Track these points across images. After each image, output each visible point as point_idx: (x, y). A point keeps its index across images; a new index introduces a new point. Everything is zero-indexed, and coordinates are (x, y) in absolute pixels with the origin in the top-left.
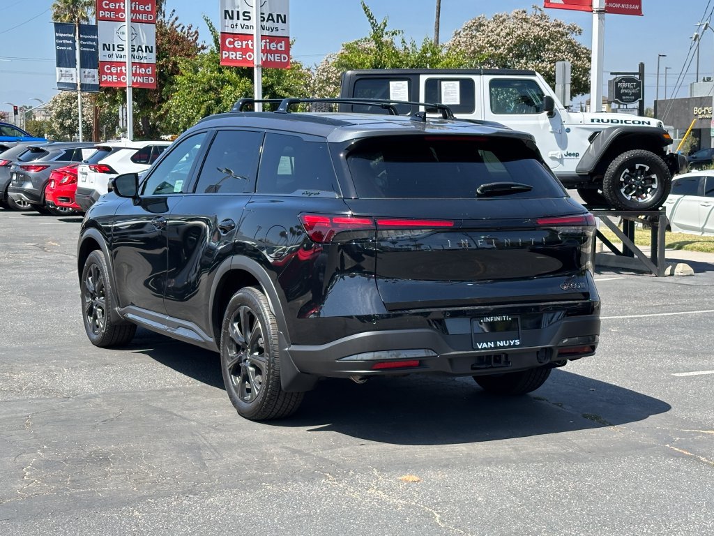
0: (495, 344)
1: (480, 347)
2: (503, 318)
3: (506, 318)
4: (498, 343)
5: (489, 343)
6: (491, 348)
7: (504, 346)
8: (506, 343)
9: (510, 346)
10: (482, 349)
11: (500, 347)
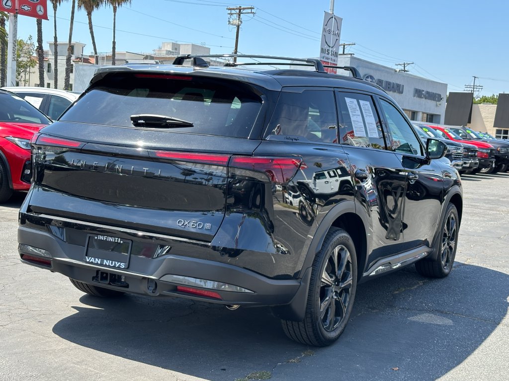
0: (102, 262)
1: (88, 261)
2: (115, 239)
3: (118, 240)
4: (105, 261)
5: (97, 259)
6: (97, 264)
7: (109, 265)
8: (112, 264)
9: (114, 267)
10: (89, 263)
11: (106, 266)
